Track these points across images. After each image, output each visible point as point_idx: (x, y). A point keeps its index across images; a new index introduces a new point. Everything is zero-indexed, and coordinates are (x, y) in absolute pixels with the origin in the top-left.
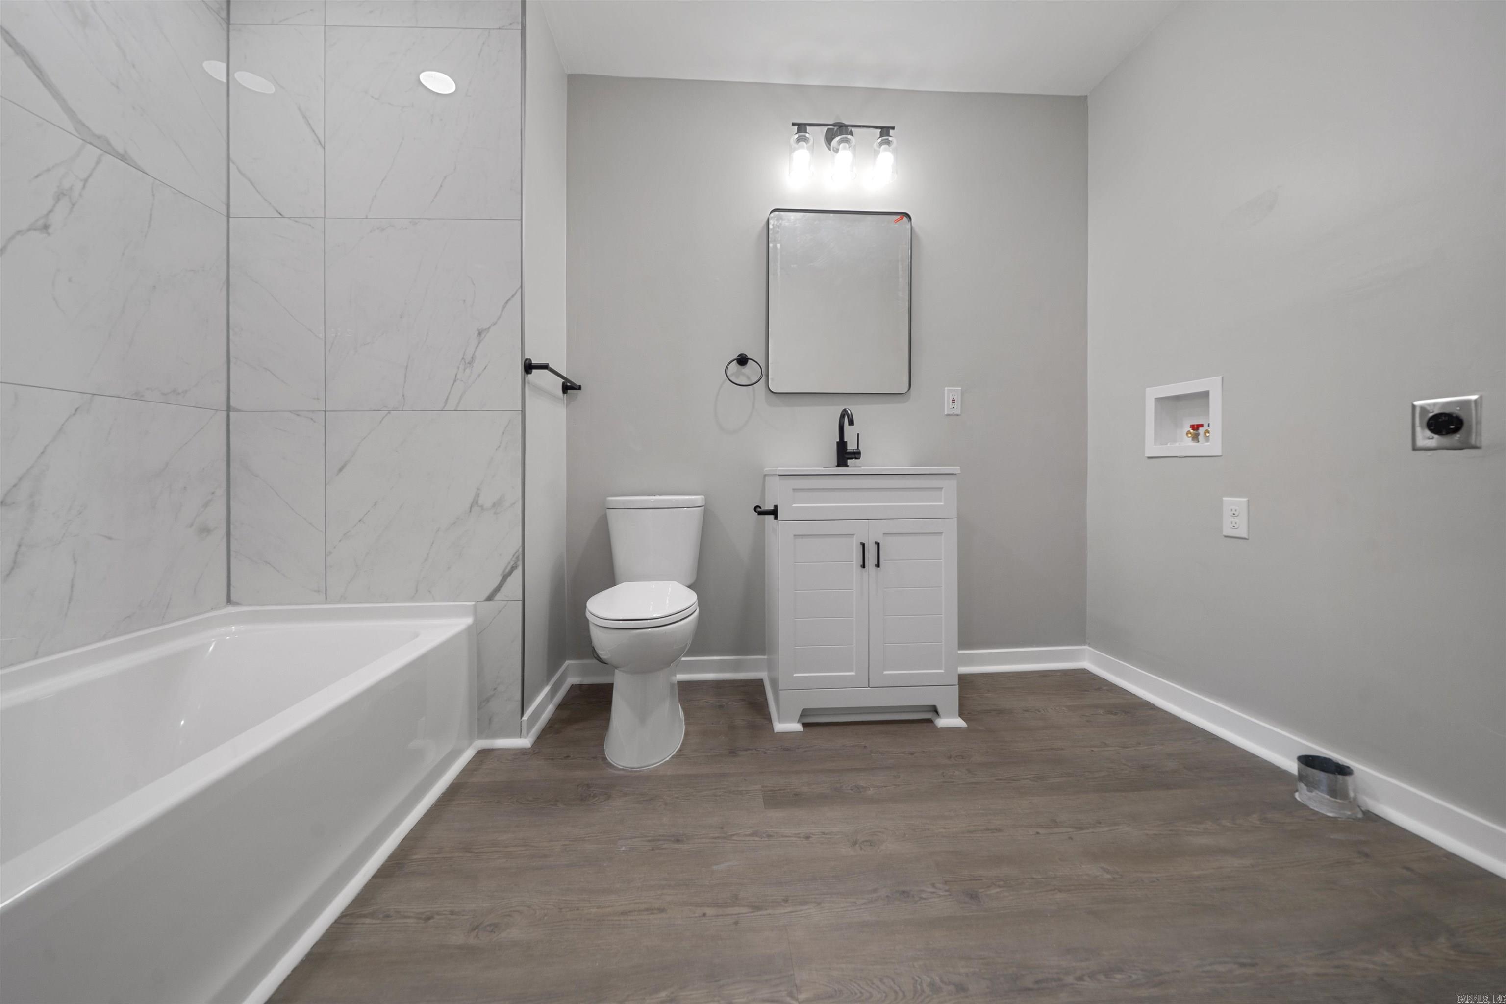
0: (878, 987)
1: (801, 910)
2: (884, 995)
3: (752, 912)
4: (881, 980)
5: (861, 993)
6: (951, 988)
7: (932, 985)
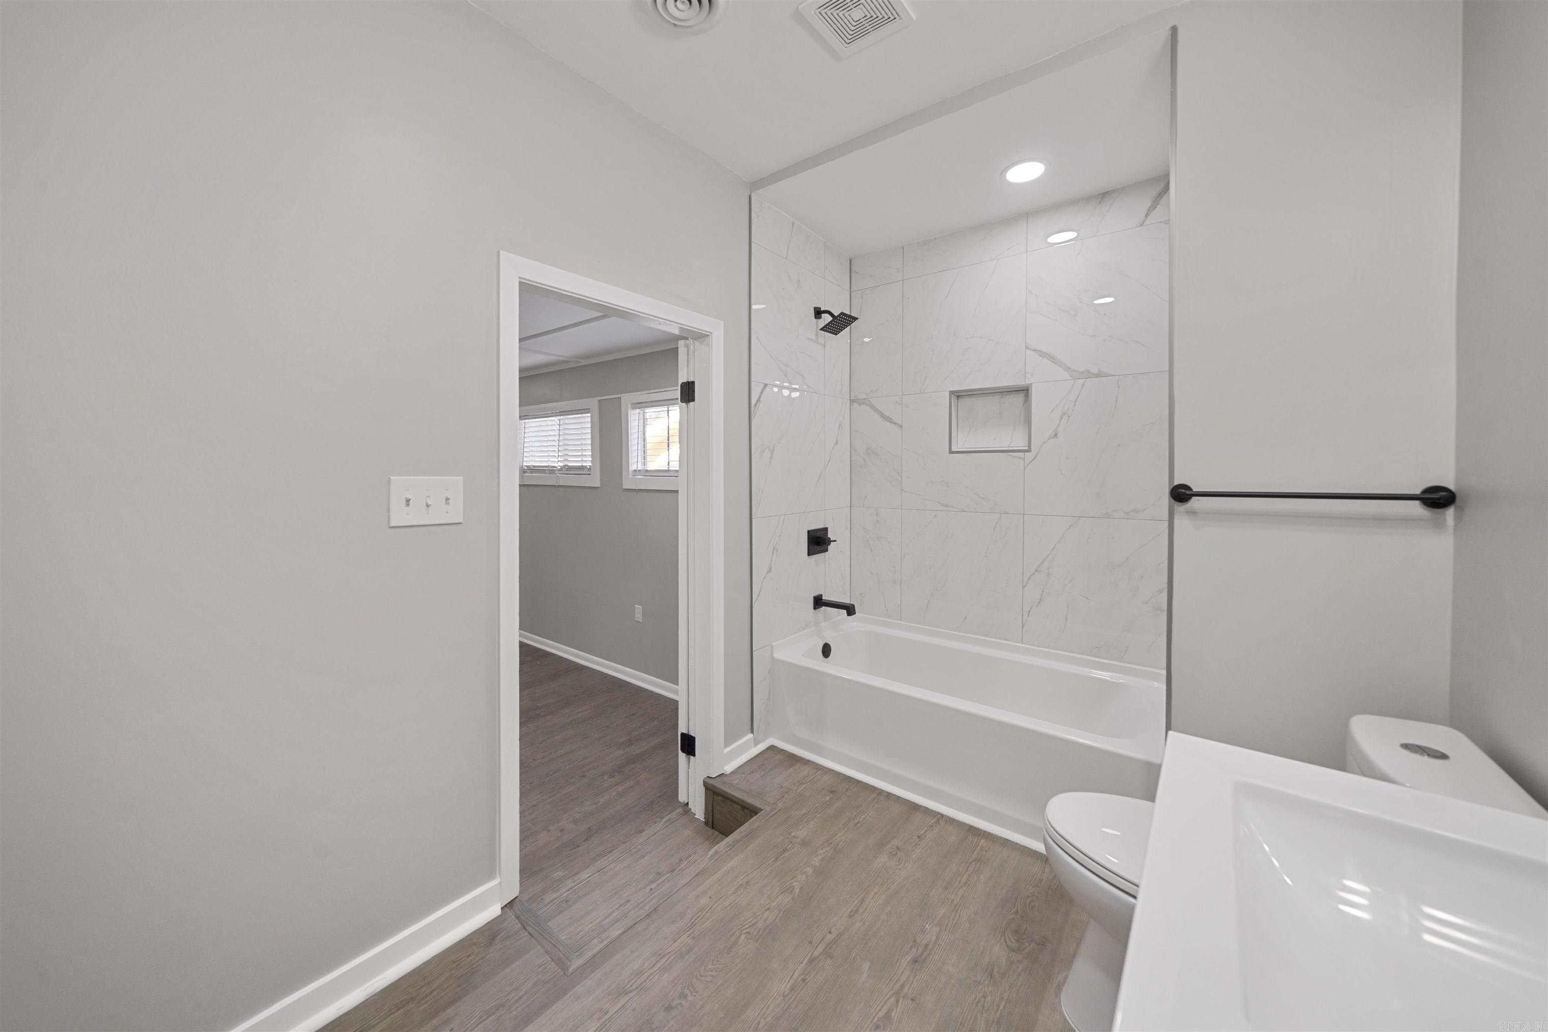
0: (712, 971)
1: (789, 981)
2: (707, 970)
3: (811, 955)
4: (713, 976)
5: (718, 961)
6: (674, 1004)
7: (685, 997)
